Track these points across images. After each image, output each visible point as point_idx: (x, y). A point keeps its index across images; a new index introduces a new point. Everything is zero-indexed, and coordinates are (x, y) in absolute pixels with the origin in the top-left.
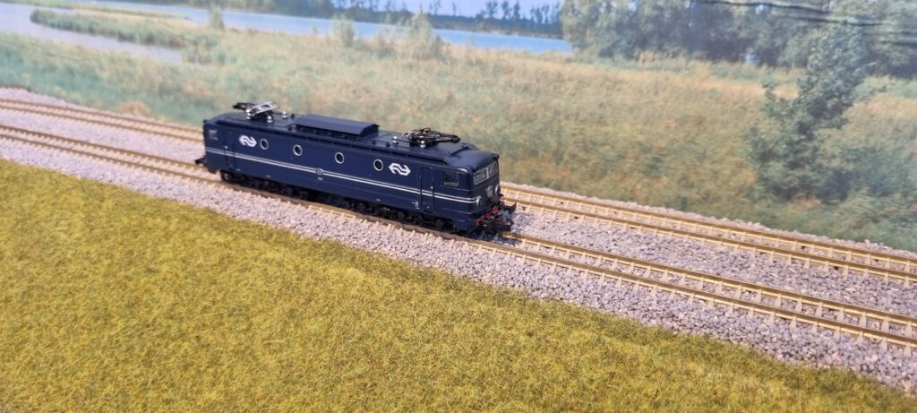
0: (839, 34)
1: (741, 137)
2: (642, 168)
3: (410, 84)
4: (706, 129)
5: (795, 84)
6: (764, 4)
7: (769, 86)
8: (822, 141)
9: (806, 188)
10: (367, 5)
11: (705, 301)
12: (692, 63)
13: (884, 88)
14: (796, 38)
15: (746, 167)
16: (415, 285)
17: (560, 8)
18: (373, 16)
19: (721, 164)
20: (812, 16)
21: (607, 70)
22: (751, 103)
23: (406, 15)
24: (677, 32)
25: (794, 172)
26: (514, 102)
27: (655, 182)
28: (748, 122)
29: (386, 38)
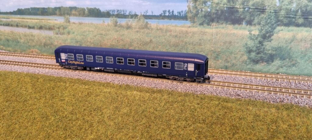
0: (269, 15)
1: (243, 46)
2: (212, 58)
3: (137, 37)
4: (232, 45)
5: (257, 30)
6: (248, 8)
7: (250, 31)
9: (262, 60)
10: (122, 13)
11: (246, 90)
12: (227, 26)
13: (282, 29)
14: (257, 17)
15: (244, 55)
16: (158, 94)
17: (187, 11)
18: (124, 16)
19: (237, 55)
20: (261, 10)
21: (202, 29)
22: (245, 36)
23: (136, 16)
24: (223, 17)
25: (258, 55)
26: (172, 41)
27: (217, 62)
28: (245, 42)
29: (129, 23)
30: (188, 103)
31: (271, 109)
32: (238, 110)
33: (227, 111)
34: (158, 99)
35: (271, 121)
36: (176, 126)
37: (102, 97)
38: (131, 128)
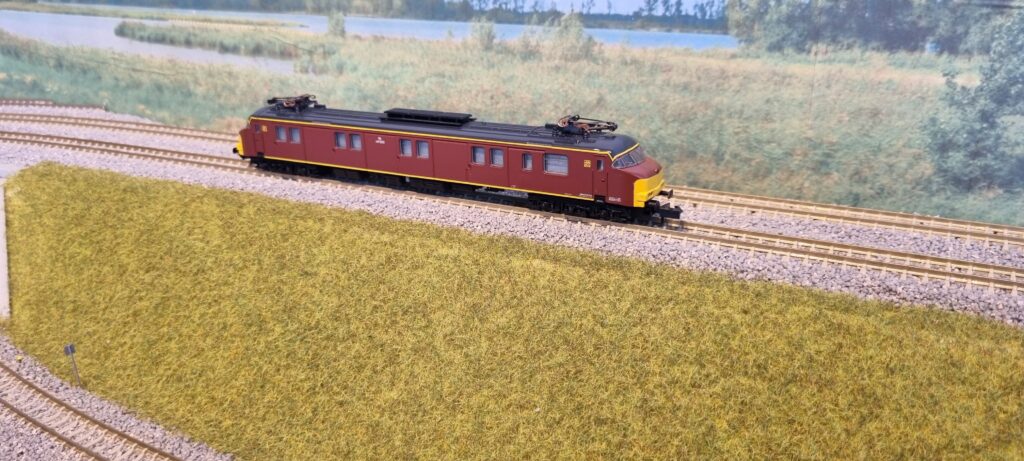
1: (920, 128)
2: (809, 164)
3: (556, 87)
4: (881, 121)
5: (978, 72)
7: (949, 75)
8: (1005, 129)
9: (988, 178)
10: (511, 6)
11: (917, 276)
12: (868, 54)
14: (979, 25)
15: (925, 159)
16: (612, 272)
17: (726, 3)
18: (518, 18)
19: (897, 157)
20: (996, 2)
22: (930, 93)
23: (555, 15)
24: (853, 23)
25: (975, 161)
26: (672, 102)
27: (824, 178)
28: (927, 112)
29: (531, 39)
30: (711, 308)
31: (1006, 345)
32: (883, 340)
33: (844, 342)
34: (611, 288)
35: (1003, 384)
36: (665, 379)
37: (430, 272)
38: (517, 375)
